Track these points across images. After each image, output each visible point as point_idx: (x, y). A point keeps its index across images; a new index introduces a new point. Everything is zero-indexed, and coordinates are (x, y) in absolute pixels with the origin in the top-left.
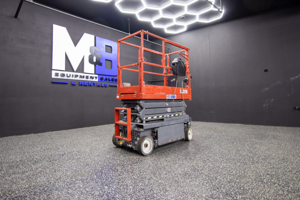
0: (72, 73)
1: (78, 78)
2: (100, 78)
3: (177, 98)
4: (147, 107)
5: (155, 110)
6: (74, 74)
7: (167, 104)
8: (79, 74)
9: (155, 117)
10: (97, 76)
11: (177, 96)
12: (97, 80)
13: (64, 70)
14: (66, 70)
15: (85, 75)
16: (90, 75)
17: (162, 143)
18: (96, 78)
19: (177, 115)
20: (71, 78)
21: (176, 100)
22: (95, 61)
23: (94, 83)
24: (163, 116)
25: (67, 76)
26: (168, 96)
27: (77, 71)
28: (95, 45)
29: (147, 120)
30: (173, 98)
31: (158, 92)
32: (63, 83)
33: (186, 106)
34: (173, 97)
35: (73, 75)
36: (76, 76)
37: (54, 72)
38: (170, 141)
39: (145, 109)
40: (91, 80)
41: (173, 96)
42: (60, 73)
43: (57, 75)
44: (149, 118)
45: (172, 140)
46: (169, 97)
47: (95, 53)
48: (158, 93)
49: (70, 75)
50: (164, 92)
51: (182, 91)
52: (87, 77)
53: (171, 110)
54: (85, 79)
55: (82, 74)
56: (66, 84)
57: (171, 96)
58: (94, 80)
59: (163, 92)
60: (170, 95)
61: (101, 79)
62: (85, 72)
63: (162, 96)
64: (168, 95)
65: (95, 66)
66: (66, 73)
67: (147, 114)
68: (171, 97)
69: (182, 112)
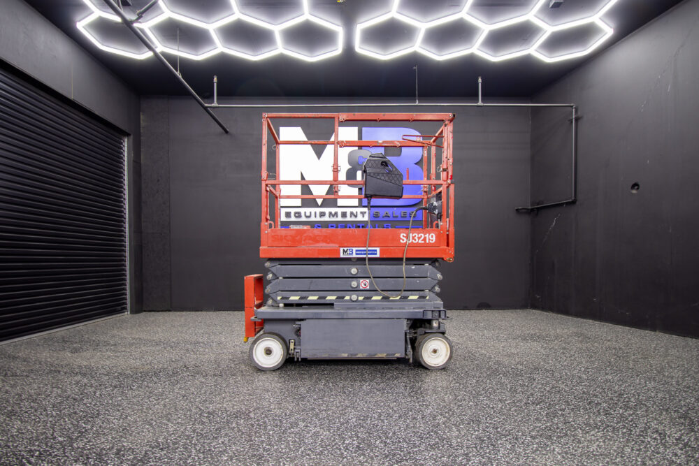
0: (313, 210)
1: (326, 218)
2: (372, 213)
3: (384, 256)
4: (287, 276)
5: (311, 283)
6: (318, 210)
7: (354, 271)
8: (327, 210)
9: (313, 298)
10: (365, 210)
11: (381, 250)
12: (366, 218)
13: (300, 205)
14: (303, 206)
15: (340, 211)
16: (349, 210)
17: (315, 355)
18: (363, 213)
19: (395, 298)
20: (313, 219)
22: (359, 179)
23: (359, 225)
24: (341, 298)
25: (307, 217)
26: (345, 252)
27: (323, 205)
29: (287, 302)
30: (365, 256)
31: (311, 242)
33: (439, 276)
34: (365, 254)
35: (315, 213)
36: (322, 214)
37: (283, 211)
38: (345, 355)
39: (284, 278)
40: (353, 219)
41: (365, 250)
42: (293, 211)
43: (288, 215)
44: (294, 298)
45: (352, 355)
46: (349, 253)
48: (311, 244)
49: (311, 213)
50: (334, 243)
51: (407, 237)
52: (344, 215)
53: (371, 283)
54: (339, 219)
55: (333, 210)
57: (357, 251)
58: (360, 218)
59: (329, 243)
60: (354, 249)
62: (339, 205)
64: (345, 249)
65: (360, 189)
66: (302, 210)
67: (287, 289)
68: (357, 254)
69: (421, 293)
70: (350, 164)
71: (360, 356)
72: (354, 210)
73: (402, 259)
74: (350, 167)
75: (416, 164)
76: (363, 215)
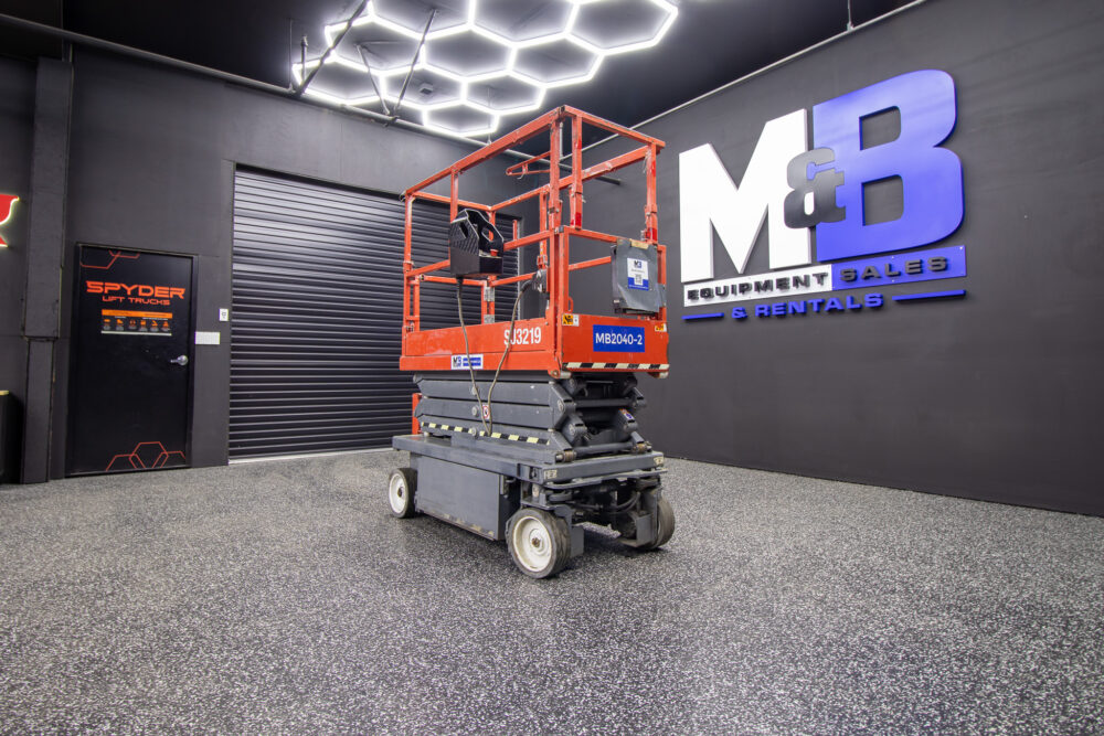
0: (730, 282)
1: (753, 295)
2: (839, 274)
3: (488, 369)
4: (429, 394)
6: (739, 281)
7: (474, 391)
8: (751, 280)
10: (827, 269)
11: (484, 358)
12: (828, 286)
13: (711, 276)
14: (717, 276)
15: (773, 277)
16: (790, 275)
18: (821, 277)
19: (514, 438)
20: (731, 298)
21: (485, 375)
22: (809, 209)
24: (451, 428)
25: (720, 295)
26: (455, 361)
27: (747, 271)
28: (810, 146)
31: (432, 348)
32: (714, 317)
34: (471, 365)
35: (734, 287)
38: (447, 517)
41: (472, 359)
42: (700, 288)
43: (692, 295)
44: (432, 425)
45: (452, 517)
46: (459, 363)
47: (809, 180)
48: (433, 351)
49: (725, 288)
50: (448, 348)
51: (512, 336)
52: (782, 284)
53: (491, 411)
54: (776, 293)
56: (720, 318)
57: (464, 360)
58: (815, 287)
59: (444, 349)
60: (463, 357)
61: (847, 280)
62: (772, 266)
63: (438, 361)
64: (457, 357)
65: (812, 229)
66: (714, 285)
67: (427, 412)
68: (465, 365)
69: (542, 432)
70: (790, 182)
71: (458, 522)
72: (801, 273)
73: (493, 372)
74: (791, 190)
75: (939, 145)
76: (822, 280)
